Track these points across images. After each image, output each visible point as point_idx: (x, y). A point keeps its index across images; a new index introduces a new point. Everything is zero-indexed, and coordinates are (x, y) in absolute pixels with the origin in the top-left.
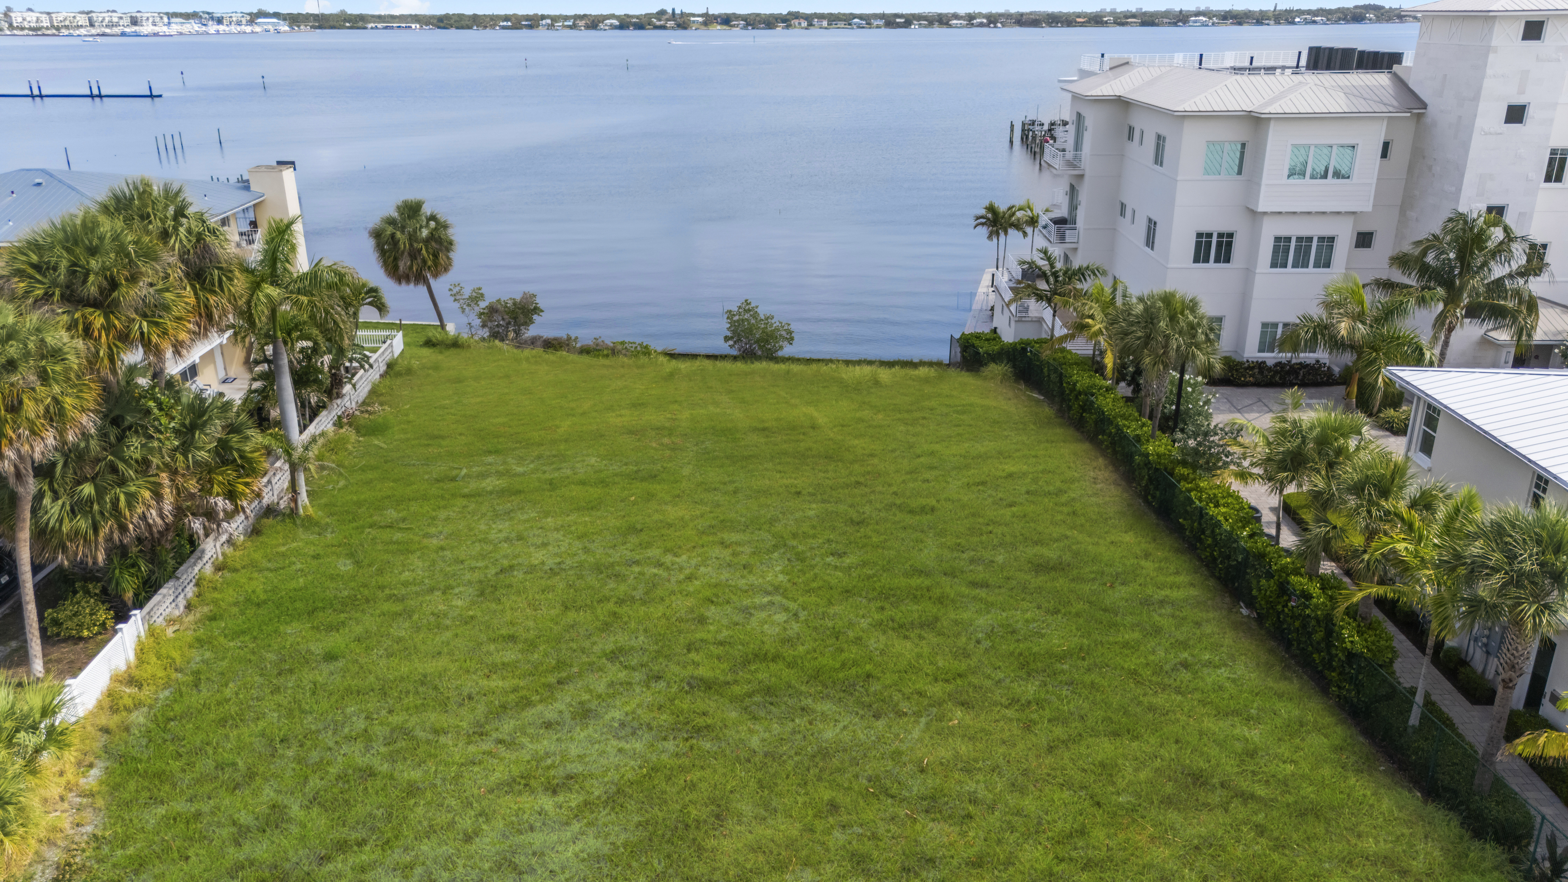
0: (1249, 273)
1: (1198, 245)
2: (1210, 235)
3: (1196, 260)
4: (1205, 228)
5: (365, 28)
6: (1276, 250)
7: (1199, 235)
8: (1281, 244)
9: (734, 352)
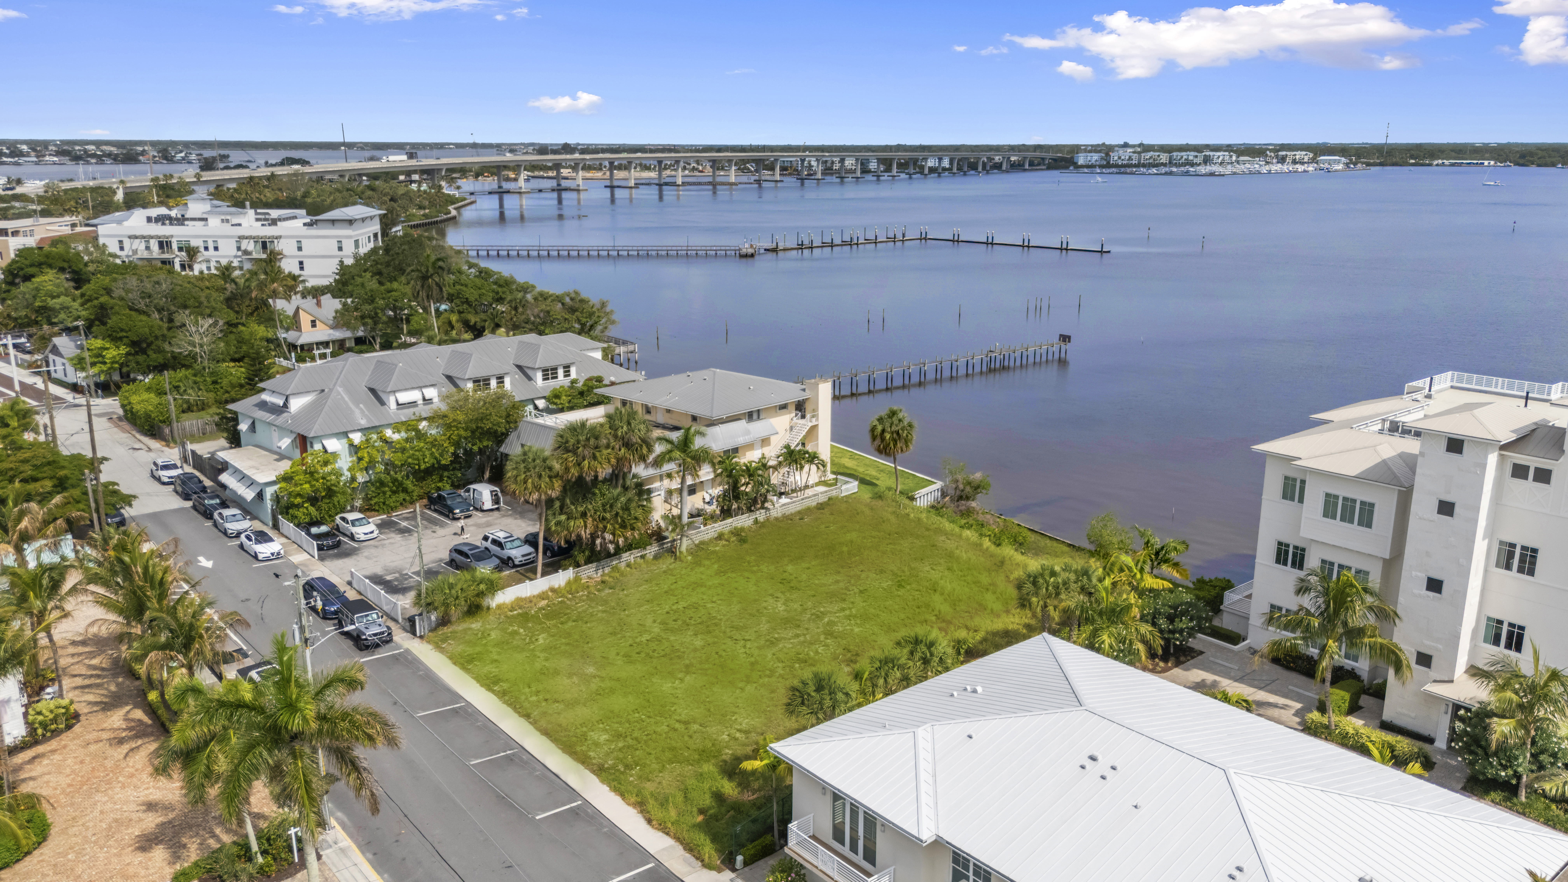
1: (1278, 551)
2: (1287, 546)
3: (1278, 561)
4: (1284, 540)
5: (1430, 165)
7: (1279, 543)
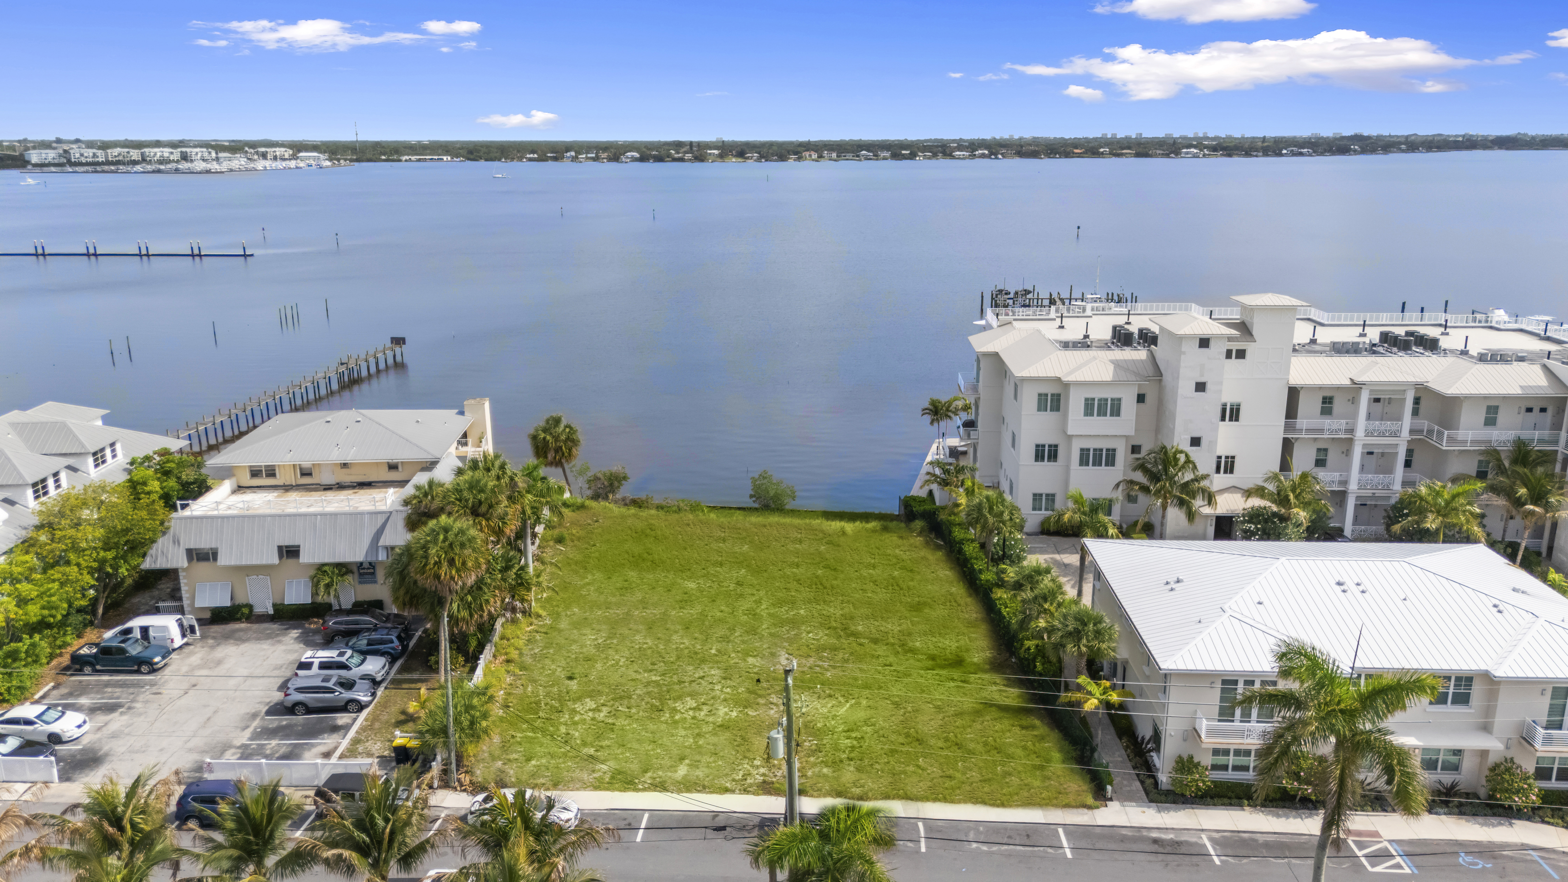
0: (1067, 468)
1: (1037, 451)
2: (1044, 446)
3: (1037, 460)
4: (1041, 442)
5: (400, 161)
6: (1081, 456)
7: (1037, 446)
8: (1084, 453)
9: (756, 505)
